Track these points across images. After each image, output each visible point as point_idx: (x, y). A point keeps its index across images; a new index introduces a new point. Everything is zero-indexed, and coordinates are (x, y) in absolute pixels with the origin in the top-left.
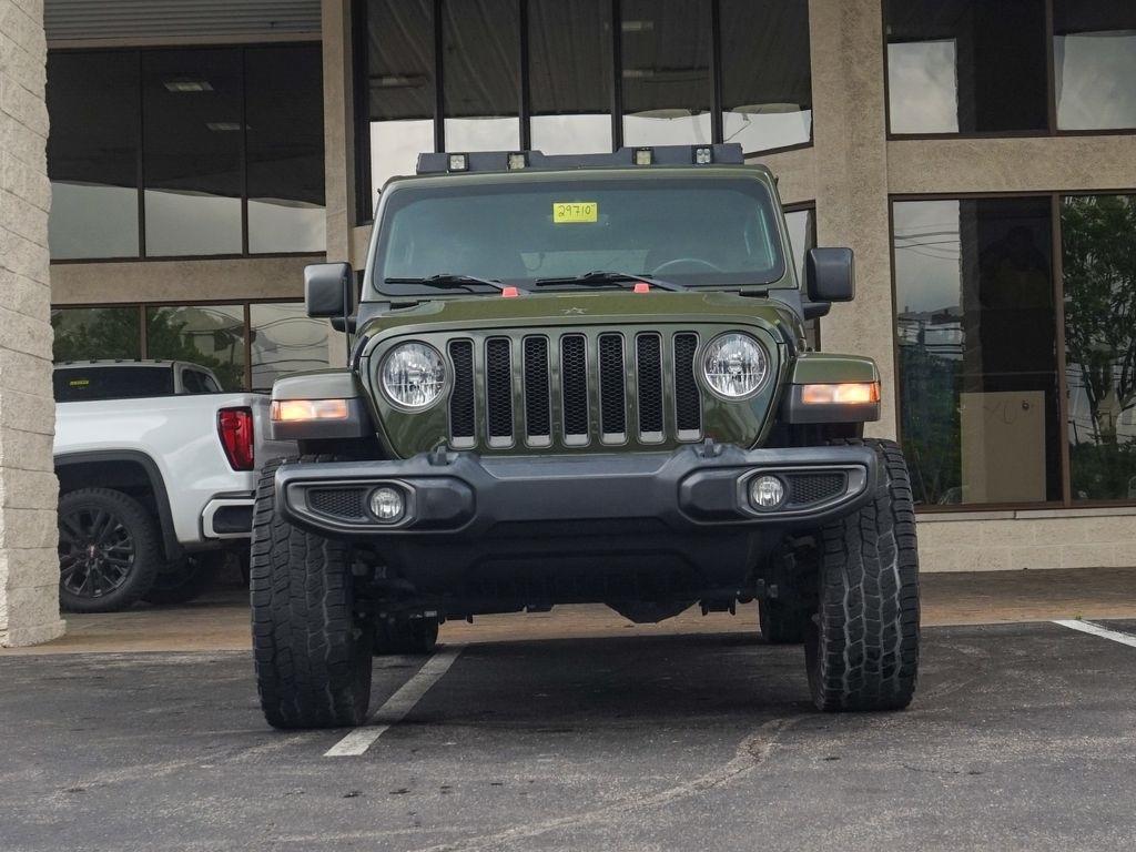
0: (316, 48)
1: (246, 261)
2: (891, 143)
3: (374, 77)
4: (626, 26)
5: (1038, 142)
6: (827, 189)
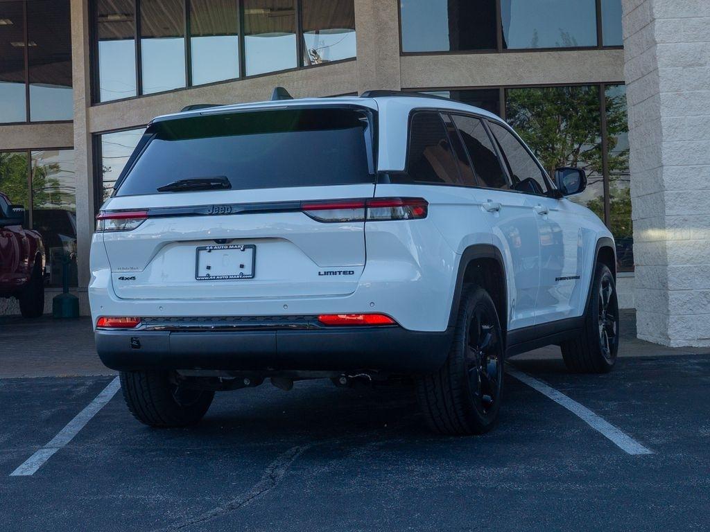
1: (29, 126)
2: (402, 58)
3: (102, 16)
5: (491, 57)
6: (364, 86)
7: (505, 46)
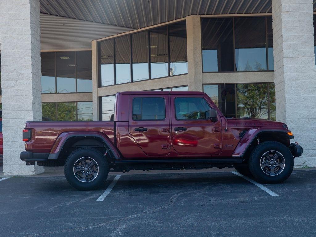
0: (90, 52)
1: (77, 94)
2: (203, 74)
3: (102, 57)
4: (151, 47)
5: (232, 74)
6: (191, 83)
7: (236, 70)
